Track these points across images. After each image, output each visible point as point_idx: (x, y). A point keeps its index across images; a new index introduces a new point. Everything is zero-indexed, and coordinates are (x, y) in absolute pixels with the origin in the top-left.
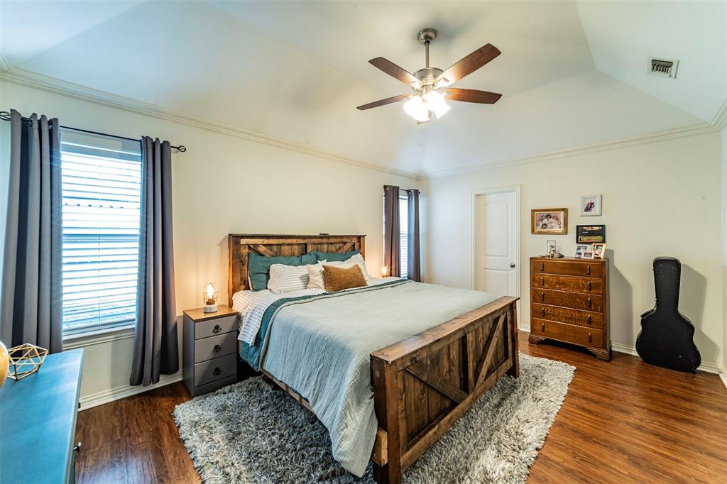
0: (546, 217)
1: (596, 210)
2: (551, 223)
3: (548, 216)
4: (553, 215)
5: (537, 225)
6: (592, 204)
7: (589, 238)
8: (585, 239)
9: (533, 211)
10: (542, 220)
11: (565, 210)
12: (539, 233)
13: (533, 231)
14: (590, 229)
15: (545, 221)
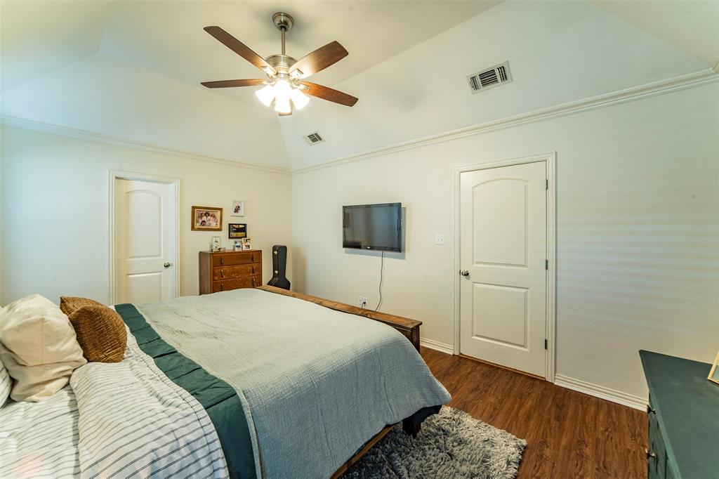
0: (205, 215)
1: (241, 212)
2: (209, 220)
3: (207, 214)
4: (211, 213)
5: (197, 222)
6: (239, 207)
7: (237, 233)
8: (234, 234)
9: (194, 208)
10: (201, 217)
11: (221, 209)
12: (199, 229)
13: (193, 228)
14: (237, 227)
15: (204, 218)
